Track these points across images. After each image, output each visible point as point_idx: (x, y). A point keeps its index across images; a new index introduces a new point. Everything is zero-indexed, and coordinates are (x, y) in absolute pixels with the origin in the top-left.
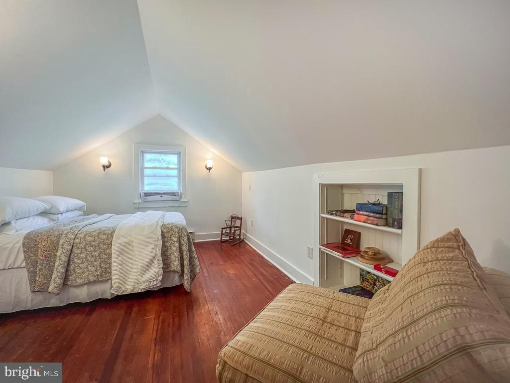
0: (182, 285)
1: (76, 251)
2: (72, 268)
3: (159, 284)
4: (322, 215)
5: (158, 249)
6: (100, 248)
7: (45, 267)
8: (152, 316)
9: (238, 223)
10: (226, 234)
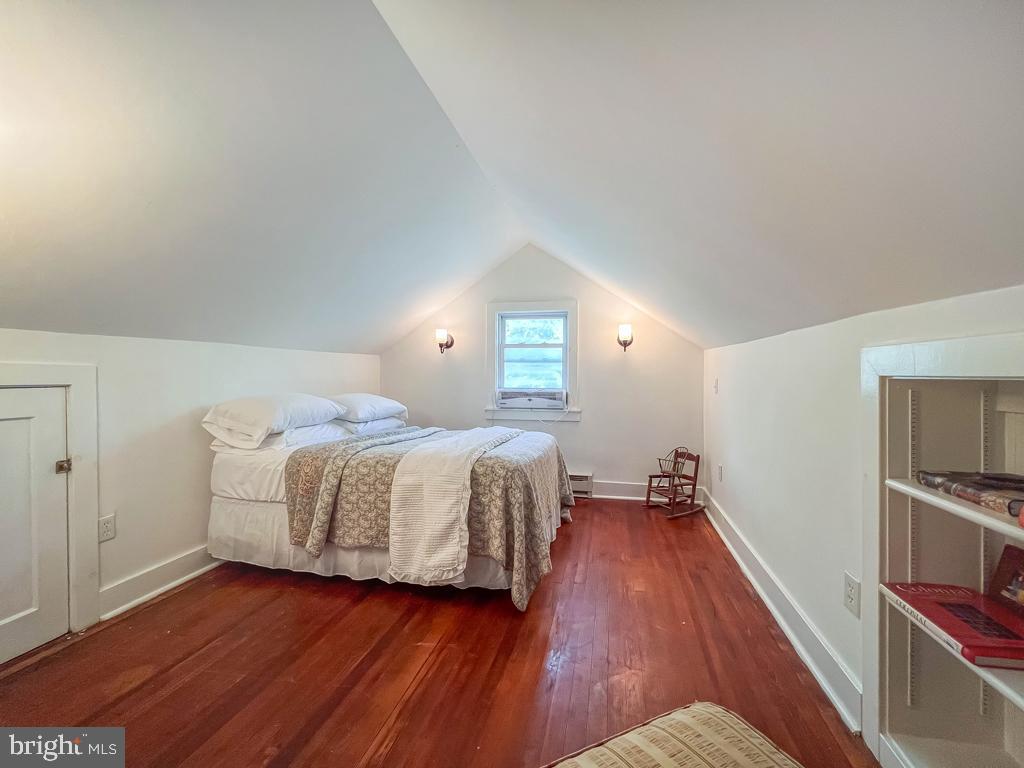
0: (509, 590)
1: (345, 489)
2: (339, 516)
3: (461, 580)
4: (889, 482)
5: (462, 507)
6: (375, 489)
7: (304, 509)
8: (429, 644)
9: (688, 468)
10: (661, 491)
